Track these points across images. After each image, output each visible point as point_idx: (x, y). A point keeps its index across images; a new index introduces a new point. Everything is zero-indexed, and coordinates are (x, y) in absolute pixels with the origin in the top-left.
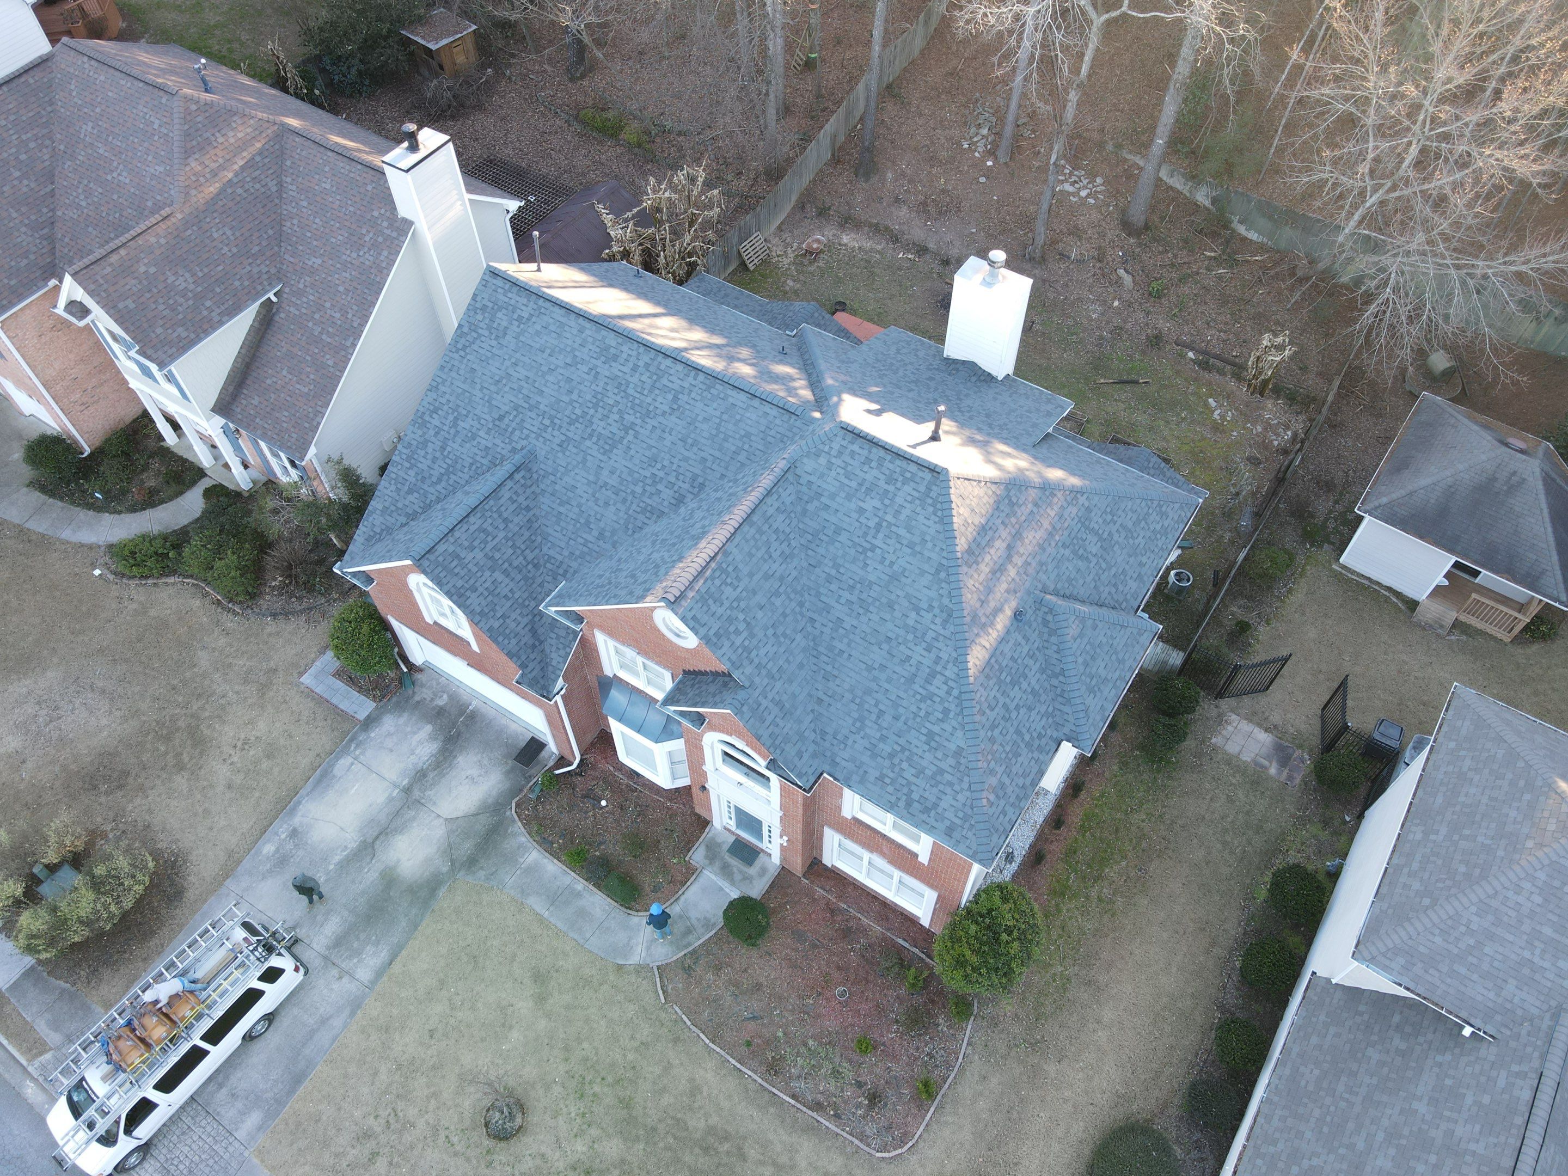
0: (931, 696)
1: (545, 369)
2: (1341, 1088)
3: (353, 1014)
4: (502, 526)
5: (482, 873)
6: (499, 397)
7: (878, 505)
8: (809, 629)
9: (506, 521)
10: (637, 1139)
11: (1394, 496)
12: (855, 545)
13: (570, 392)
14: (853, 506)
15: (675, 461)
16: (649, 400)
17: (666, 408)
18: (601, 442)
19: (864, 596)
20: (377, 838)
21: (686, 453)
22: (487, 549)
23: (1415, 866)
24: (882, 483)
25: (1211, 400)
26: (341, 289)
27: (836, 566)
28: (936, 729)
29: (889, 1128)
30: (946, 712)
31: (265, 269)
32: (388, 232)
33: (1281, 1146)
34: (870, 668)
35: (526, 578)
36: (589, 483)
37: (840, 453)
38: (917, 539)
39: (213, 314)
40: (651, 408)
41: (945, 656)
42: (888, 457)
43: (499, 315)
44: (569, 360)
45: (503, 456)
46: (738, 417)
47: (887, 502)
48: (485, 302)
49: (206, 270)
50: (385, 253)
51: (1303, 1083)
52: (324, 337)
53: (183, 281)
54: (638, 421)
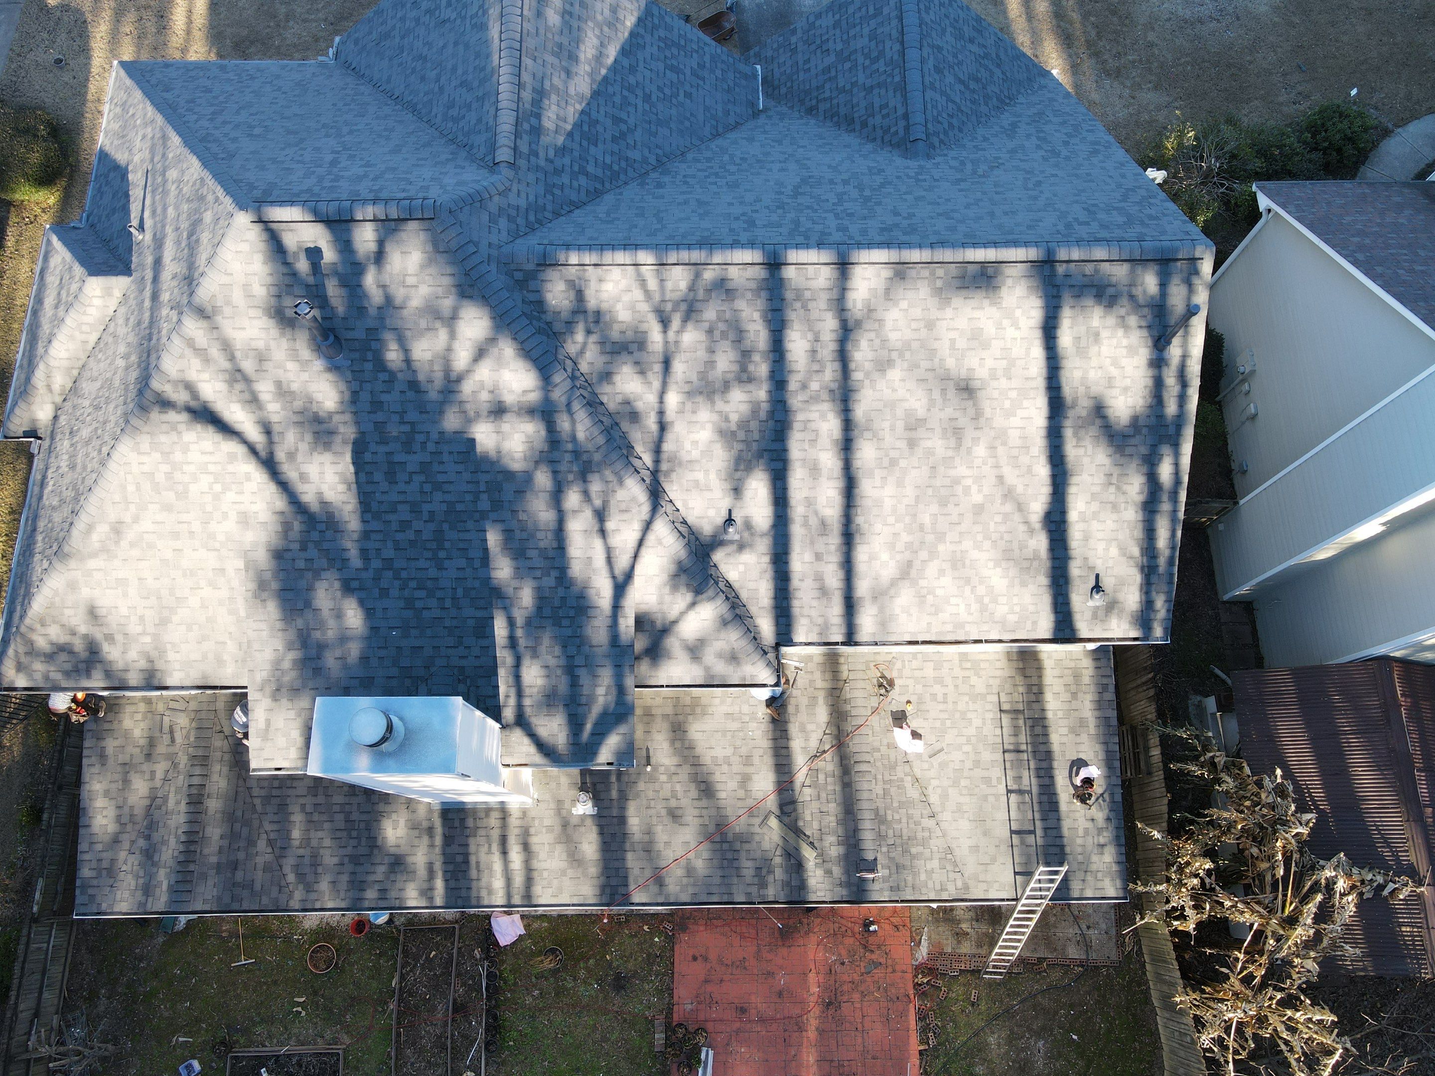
0: (213, 105)
1: (982, 204)
6: (1020, 176)
7: (342, 173)
12: (364, 150)
13: (919, 198)
14: (382, 167)
15: (700, 190)
17: (755, 215)
18: (825, 181)
19: (333, 131)
21: (689, 196)
22: (859, 55)
27: (385, 137)
34: (304, 104)
35: (808, 92)
36: (808, 159)
38: (272, 166)
40: (780, 211)
44: (956, 215)
45: (953, 149)
47: (331, 177)
48: (1163, 223)
52: (1404, 251)
54: (788, 201)
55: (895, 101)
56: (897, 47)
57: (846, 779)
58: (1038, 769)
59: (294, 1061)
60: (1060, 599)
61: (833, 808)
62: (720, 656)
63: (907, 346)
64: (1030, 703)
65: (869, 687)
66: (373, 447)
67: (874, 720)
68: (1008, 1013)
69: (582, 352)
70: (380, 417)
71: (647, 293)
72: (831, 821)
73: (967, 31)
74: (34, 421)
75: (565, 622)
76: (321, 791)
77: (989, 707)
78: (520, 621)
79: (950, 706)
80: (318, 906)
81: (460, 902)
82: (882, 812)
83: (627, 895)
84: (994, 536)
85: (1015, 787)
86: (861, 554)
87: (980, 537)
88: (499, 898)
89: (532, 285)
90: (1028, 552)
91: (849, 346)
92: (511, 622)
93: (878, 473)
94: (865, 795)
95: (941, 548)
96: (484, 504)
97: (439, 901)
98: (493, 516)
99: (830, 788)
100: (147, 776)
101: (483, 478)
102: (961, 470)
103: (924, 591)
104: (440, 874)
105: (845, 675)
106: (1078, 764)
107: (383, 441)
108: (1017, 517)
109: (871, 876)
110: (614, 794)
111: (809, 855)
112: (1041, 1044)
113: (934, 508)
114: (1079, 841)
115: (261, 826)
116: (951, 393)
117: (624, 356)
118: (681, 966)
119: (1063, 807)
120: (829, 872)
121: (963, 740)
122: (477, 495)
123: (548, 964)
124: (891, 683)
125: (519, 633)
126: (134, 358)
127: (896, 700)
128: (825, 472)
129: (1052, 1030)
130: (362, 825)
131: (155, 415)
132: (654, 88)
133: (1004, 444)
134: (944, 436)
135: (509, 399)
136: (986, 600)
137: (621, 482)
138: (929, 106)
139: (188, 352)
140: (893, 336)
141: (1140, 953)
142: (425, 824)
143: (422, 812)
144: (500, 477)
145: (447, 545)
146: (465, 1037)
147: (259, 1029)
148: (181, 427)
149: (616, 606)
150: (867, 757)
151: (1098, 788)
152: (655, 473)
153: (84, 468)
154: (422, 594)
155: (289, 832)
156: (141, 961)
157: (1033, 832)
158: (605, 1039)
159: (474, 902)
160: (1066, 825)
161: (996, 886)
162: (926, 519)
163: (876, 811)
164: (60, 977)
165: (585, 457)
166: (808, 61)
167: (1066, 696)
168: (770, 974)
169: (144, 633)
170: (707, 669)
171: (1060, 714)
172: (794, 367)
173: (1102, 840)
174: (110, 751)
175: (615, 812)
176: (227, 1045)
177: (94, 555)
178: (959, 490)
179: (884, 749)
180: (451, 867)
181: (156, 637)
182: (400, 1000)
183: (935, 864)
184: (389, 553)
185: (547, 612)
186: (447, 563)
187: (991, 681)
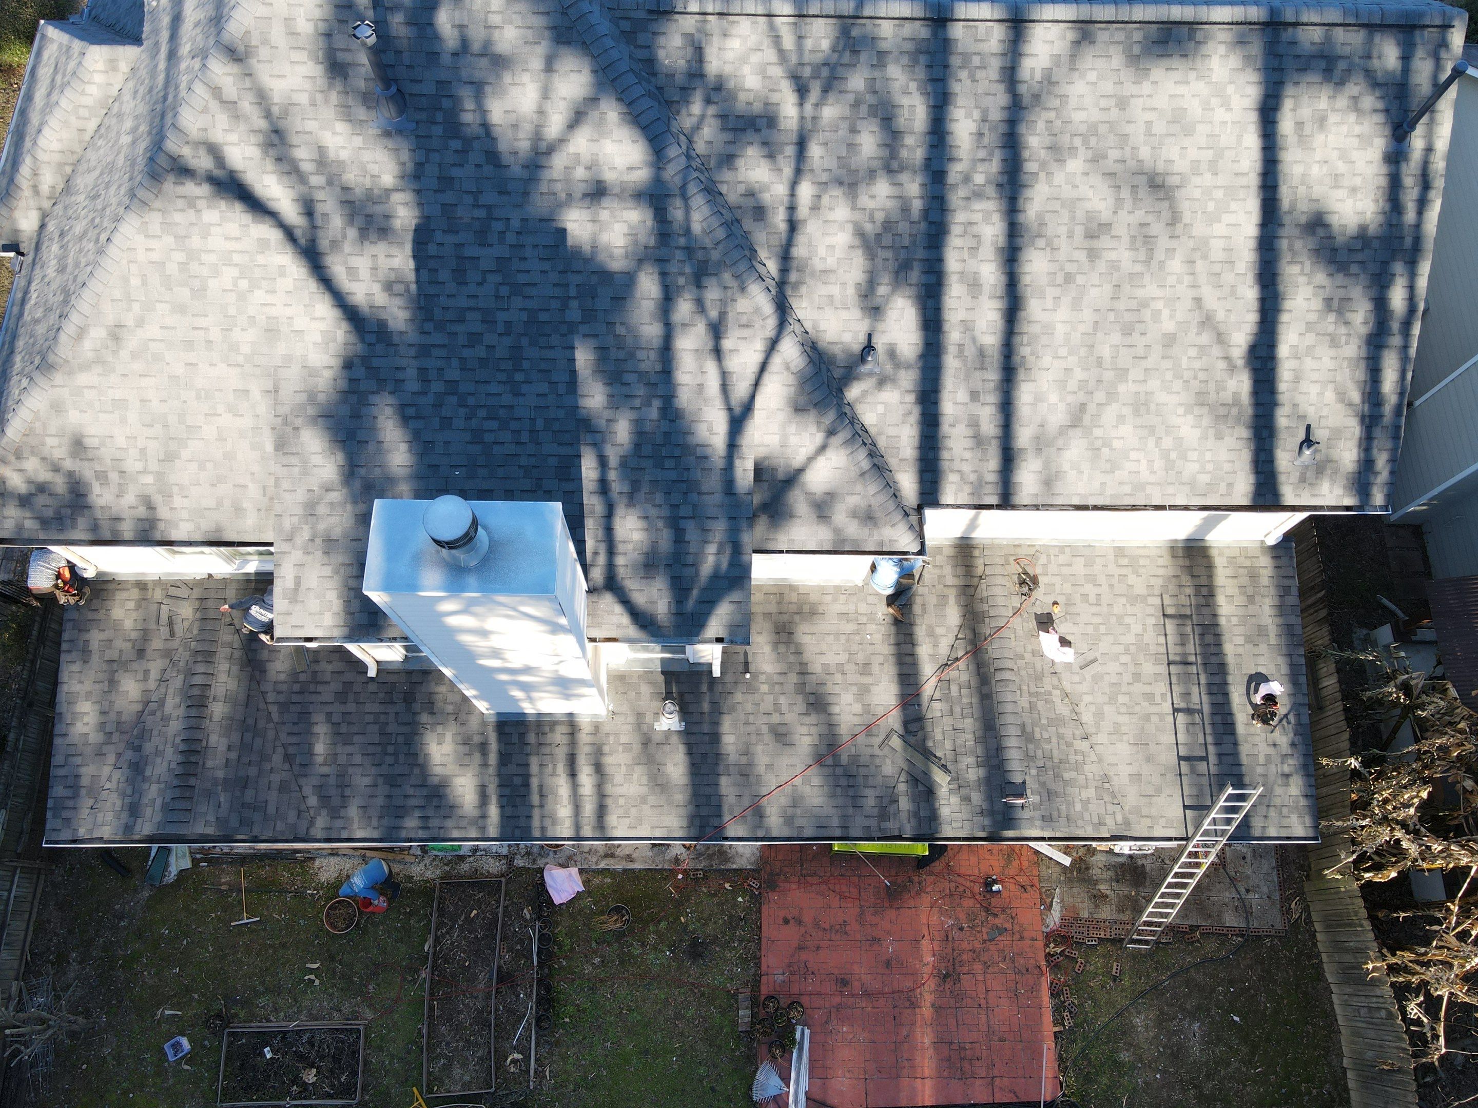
57: (985, 690)
58: (1209, 685)
59: (305, 1038)
60: (1263, 457)
61: (969, 724)
62: (854, 514)
63: (1093, 129)
64: (1198, 606)
65: (1009, 585)
66: (439, 236)
67: (1016, 622)
68: (1156, 989)
69: (698, 127)
70: (449, 197)
71: (781, 52)
72: (968, 739)
74: (16, 231)
75: (669, 463)
76: (351, 697)
77: (1151, 610)
78: (613, 461)
79: (1105, 609)
80: (344, 835)
81: (517, 833)
82: (1029, 729)
83: (720, 828)
84: (1187, 375)
85: (1183, 705)
86: (1025, 394)
87: (1169, 376)
88: (564, 829)
89: (641, 39)
90: (1227, 397)
91: (1022, 129)
92: (603, 462)
93: (1051, 292)
94: (1009, 708)
95: (1122, 388)
96: (574, 313)
97: (493, 831)
98: (584, 329)
99: (965, 700)
100: (140, 676)
101: (574, 279)
102: (1151, 290)
103: (1099, 443)
104: (494, 800)
105: (980, 570)
106: (1258, 679)
107: (451, 230)
108: (1216, 351)
109: (1019, 801)
110: (706, 707)
111: (941, 779)
112: (1196, 1026)
113: (1116, 338)
114: (1260, 770)
115: (277, 737)
116: (1143, 192)
117: (750, 135)
118: (769, 930)
119: (1241, 729)
120: (967, 799)
121: (1121, 649)
122: (565, 301)
123: (613, 924)
124: (1035, 580)
125: (612, 475)
126: (143, 128)
127: (1041, 600)
128: (987, 289)
129: (1208, 1010)
130: (401, 739)
131: (169, 185)
133: (1205, 257)
134: (1133, 248)
135: (609, 176)
136: (1173, 455)
137: (743, 289)
139: (214, 105)
140: (1078, 117)
141: (1309, 921)
142: (477, 739)
143: (474, 722)
144: (594, 279)
145: (526, 365)
146: (511, 1012)
147: (262, 1001)
148: (201, 204)
149: (733, 445)
150: (1009, 664)
151: (1282, 709)
152: (782, 284)
153: (77, 265)
154: (494, 425)
155: (311, 746)
156: (121, 918)
157: (1205, 759)
158: (678, 1016)
159: (536, 833)
160: (1245, 750)
161: (1162, 822)
162: (1106, 351)
163: (1023, 726)
164: (22, 937)
165: (700, 255)
167: (1240, 600)
168: (876, 940)
169: (145, 472)
170: (837, 531)
171: (1235, 620)
172: (957, 153)
173: (1286, 769)
174: (94, 645)
175: (706, 728)
176: (225, 1020)
177: (85, 367)
178: (1147, 314)
179: (1028, 656)
180: (507, 791)
181: (160, 476)
182: (434, 967)
183: (1091, 793)
184: (453, 374)
185: (647, 450)
186: (525, 388)
187: (1153, 581)
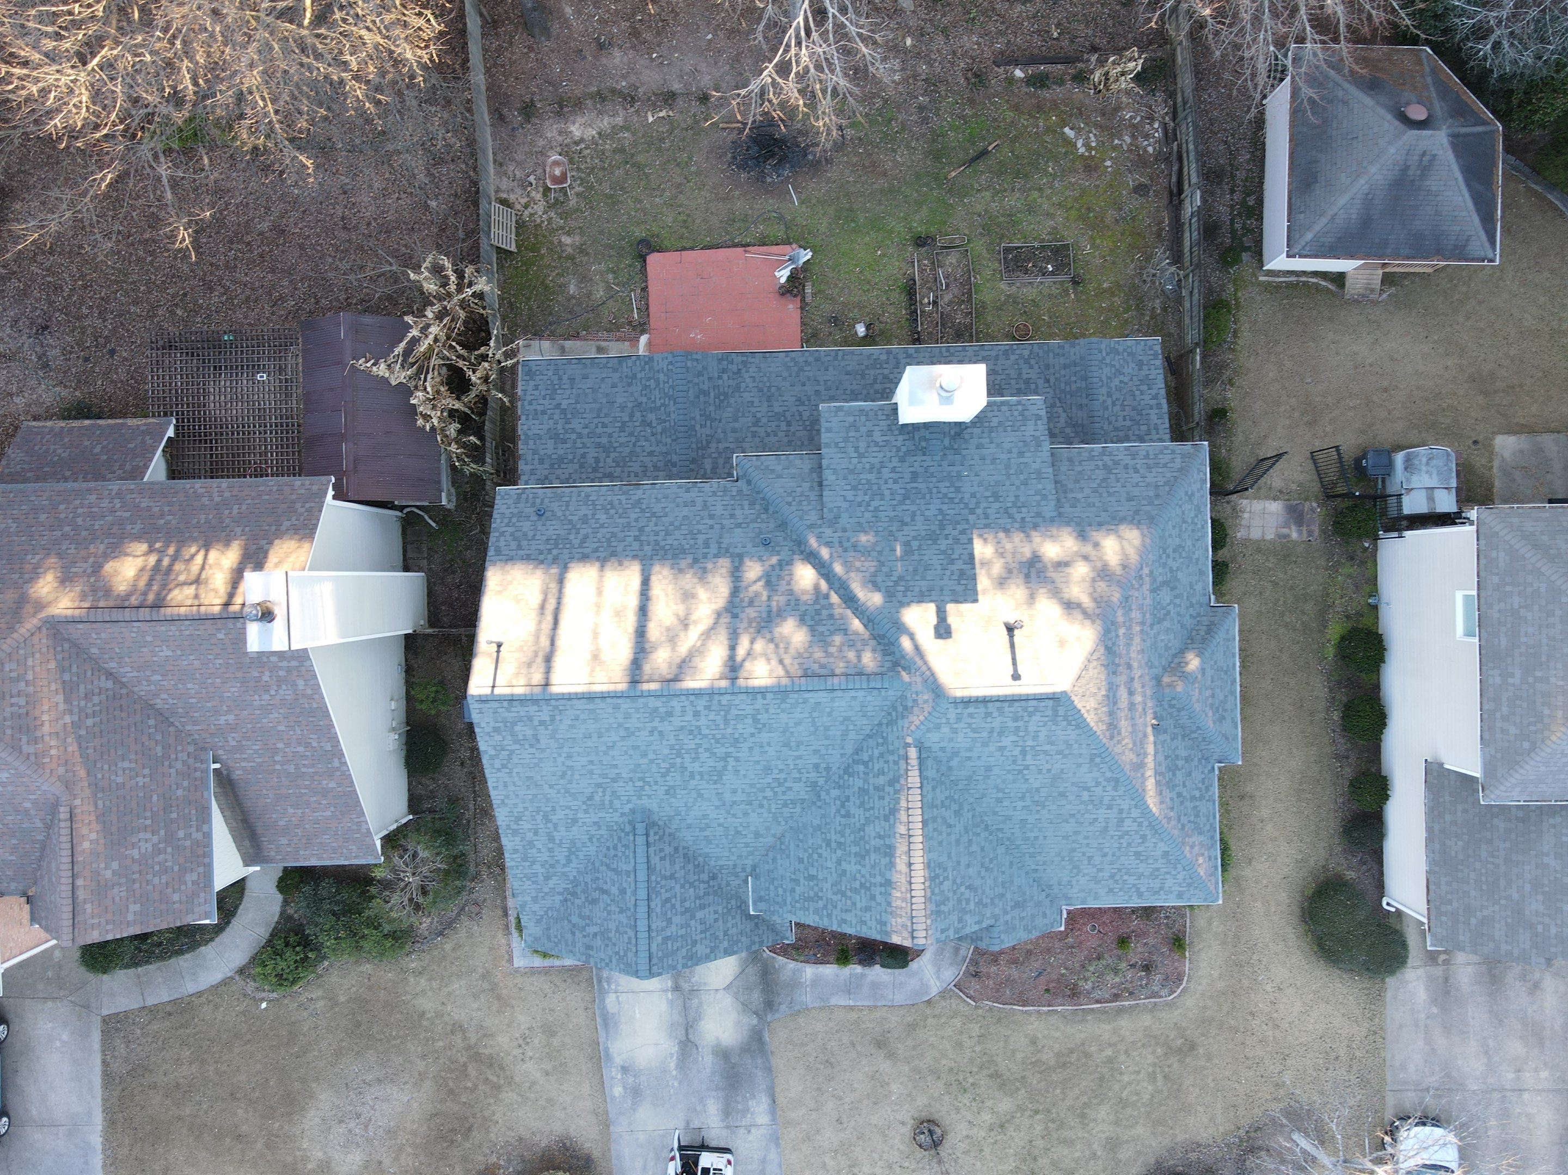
0: (1127, 833)
1: (604, 748)
2: (1484, 854)
3: (778, 1145)
4: (673, 883)
5: (783, 1007)
6: (574, 785)
7: (1015, 738)
8: (1001, 835)
9: (672, 877)
10: (1018, 1089)
11: (1317, 228)
12: (1009, 771)
13: (644, 755)
14: (992, 748)
15: (789, 762)
16: (729, 731)
17: (752, 730)
18: (706, 777)
19: (1036, 798)
20: (687, 1034)
21: (796, 753)
22: (679, 909)
23: (1505, 710)
24: (1011, 724)
25: (1067, 130)
26: (281, 728)
27: (999, 790)
28: (1140, 849)
29: (1167, 979)
30: (1144, 837)
31: (184, 756)
32: (285, 664)
33: (1455, 904)
34: (1066, 837)
35: (715, 893)
36: (717, 807)
37: (959, 720)
38: (1062, 747)
39: (194, 835)
40: (737, 736)
41: (1125, 806)
42: (1006, 704)
43: (517, 728)
44: (622, 733)
45: (616, 823)
46: (828, 710)
47: (1021, 734)
48: (492, 724)
49: (148, 814)
50: (301, 683)
51: (1453, 853)
52: (303, 770)
53: (145, 843)
54: (731, 750)
55: (655, 860)
56: (653, 905)
68: (590, 309)
73: (598, 942)
112: (571, 292)
129: (564, 300)
132: (825, 854)
138: (632, 855)
147: (1057, 290)
154: (950, 495)
166: (716, 920)
186: (937, 512)
